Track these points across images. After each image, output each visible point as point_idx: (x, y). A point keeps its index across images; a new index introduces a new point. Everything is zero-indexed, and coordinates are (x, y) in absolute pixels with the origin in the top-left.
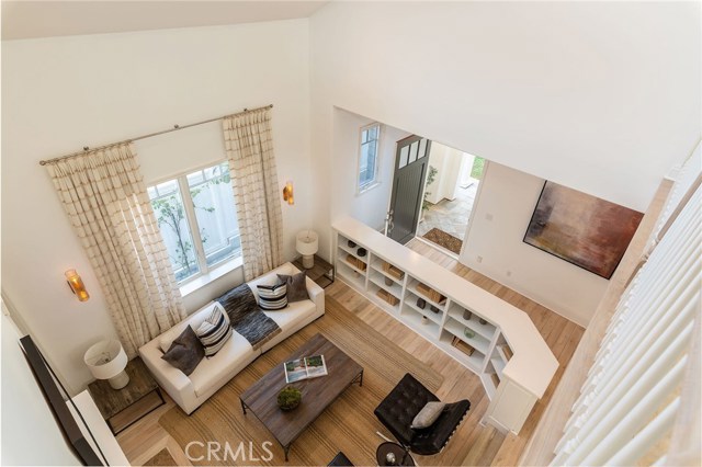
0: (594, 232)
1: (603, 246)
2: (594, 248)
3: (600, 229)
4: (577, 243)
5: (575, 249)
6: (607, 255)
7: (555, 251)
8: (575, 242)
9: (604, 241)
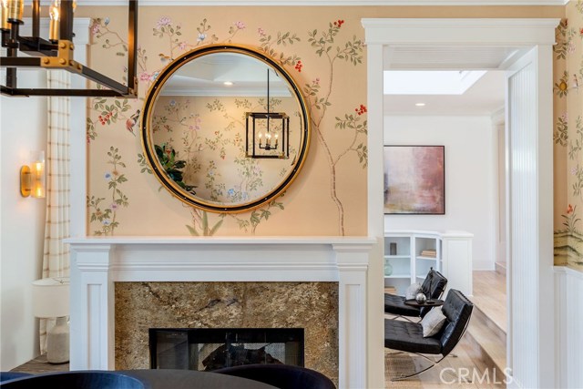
0: (421, 181)
1: (430, 188)
2: (426, 194)
3: (423, 176)
4: (414, 195)
5: (414, 201)
6: (436, 195)
7: (402, 209)
8: (412, 195)
9: (430, 184)
